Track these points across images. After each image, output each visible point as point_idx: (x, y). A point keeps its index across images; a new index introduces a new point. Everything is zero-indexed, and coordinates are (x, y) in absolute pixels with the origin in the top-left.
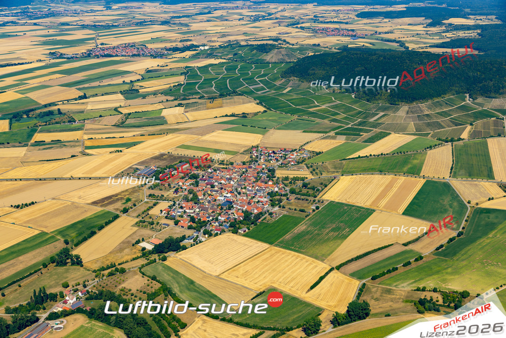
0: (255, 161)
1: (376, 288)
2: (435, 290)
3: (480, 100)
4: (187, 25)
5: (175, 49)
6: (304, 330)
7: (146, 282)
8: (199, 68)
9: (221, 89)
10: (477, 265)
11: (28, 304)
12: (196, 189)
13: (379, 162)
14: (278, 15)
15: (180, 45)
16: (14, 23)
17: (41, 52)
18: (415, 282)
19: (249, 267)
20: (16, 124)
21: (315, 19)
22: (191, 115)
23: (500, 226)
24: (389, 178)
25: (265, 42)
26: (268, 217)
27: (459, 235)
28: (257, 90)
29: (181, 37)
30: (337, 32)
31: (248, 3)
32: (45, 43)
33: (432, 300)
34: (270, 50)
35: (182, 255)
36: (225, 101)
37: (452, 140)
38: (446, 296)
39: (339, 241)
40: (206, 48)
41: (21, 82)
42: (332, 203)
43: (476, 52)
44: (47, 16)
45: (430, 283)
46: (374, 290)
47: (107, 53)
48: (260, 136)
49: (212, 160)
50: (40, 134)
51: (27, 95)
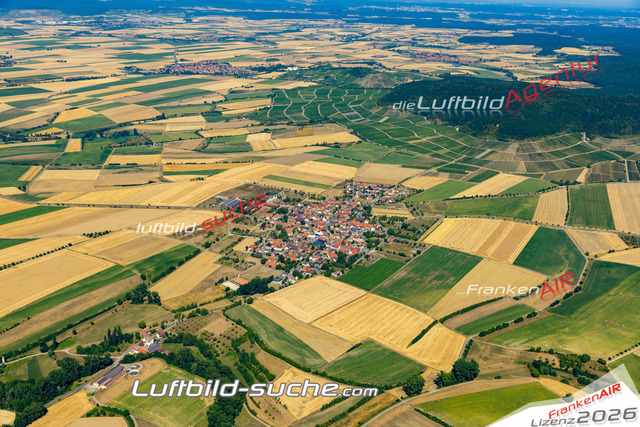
0: (349, 196)
1: (485, 346)
2: (551, 352)
3: (598, 140)
4: (273, 43)
5: (261, 69)
6: (405, 389)
7: (231, 326)
8: (287, 91)
9: (312, 115)
10: (598, 326)
11: (102, 344)
12: (284, 225)
13: (486, 205)
14: (373, 36)
15: (266, 65)
16: (87, 33)
17: (117, 65)
18: (529, 341)
19: (344, 315)
20: (88, 144)
21: (414, 42)
22: (279, 143)
23: (623, 283)
24: (497, 222)
25: (359, 65)
26: (365, 260)
27: (576, 290)
28: (351, 117)
29: (267, 55)
30: (437, 57)
31: (340, 22)
32: (120, 57)
33: (547, 362)
34: (365, 74)
35: (270, 298)
36: (315, 129)
37: (567, 184)
38: (563, 358)
39: (444, 291)
40: (295, 69)
41: (95, 98)
42: (434, 248)
43: (592, 87)
44: (122, 27)
45: (545, 343)
46: (482, 348)
47: (187, 70)
48: (355, 169)
49: (302, 194)
50: (114, 156)
51: (101, 112)
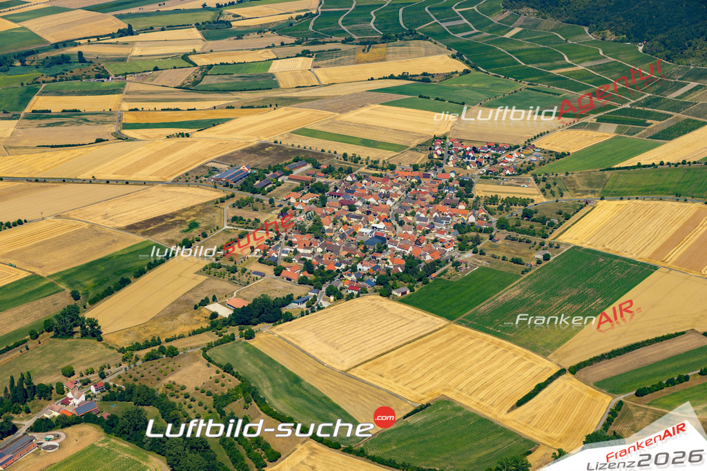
0: (436, 164)
1: (643, 411)
7: (214, 375)
11: (1, 401)
12: (320, 211)
22: (325, 74)
26: (451, 270)
28: (456, 30)
35: (283, 330)
36: (391, 49)
46: (638, 414)
49: (356, 160)
50: (41, 98)
51: (26, 24)
